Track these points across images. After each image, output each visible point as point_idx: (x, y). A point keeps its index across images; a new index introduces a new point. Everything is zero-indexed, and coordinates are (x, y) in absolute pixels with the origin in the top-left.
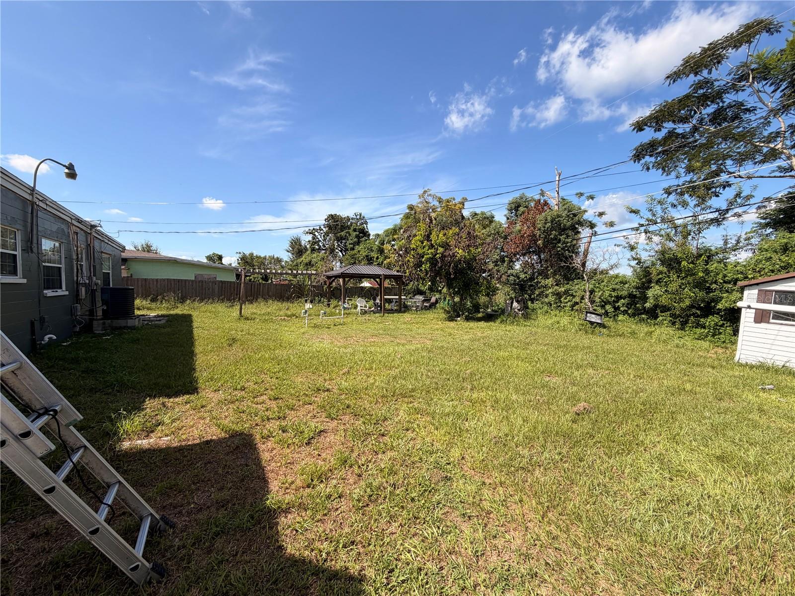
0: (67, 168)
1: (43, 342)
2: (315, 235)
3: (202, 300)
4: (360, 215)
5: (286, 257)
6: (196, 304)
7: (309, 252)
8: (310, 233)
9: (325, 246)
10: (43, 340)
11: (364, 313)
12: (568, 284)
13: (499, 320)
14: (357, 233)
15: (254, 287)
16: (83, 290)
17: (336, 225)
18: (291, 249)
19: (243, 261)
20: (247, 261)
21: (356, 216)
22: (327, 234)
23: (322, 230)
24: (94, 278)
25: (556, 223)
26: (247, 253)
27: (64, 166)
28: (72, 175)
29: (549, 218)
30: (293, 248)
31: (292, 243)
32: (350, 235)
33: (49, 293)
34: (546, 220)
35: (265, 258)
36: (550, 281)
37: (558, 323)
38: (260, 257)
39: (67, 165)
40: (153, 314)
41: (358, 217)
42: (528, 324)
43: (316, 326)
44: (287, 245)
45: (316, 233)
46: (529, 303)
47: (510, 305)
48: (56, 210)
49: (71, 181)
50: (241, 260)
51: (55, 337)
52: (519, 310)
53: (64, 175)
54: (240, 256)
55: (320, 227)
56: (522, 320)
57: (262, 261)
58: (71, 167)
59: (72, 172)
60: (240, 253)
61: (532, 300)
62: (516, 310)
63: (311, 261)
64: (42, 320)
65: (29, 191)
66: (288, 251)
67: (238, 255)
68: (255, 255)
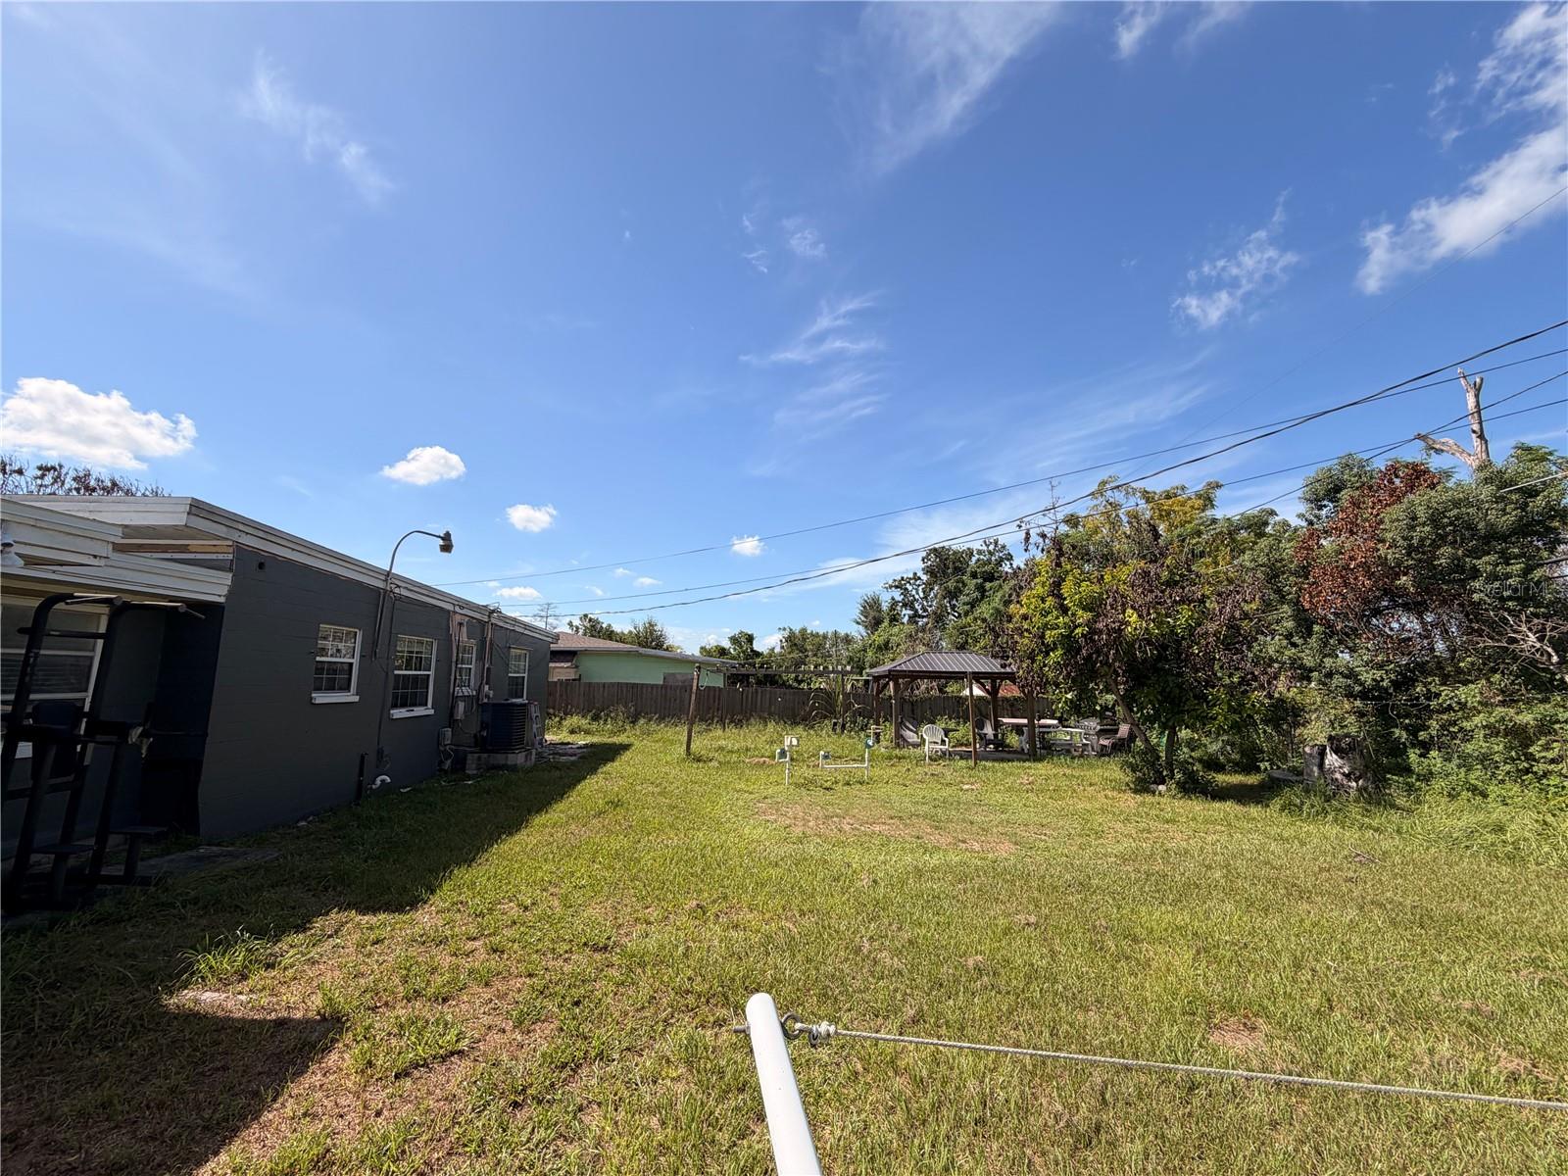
0: (443, 539)
1: (374, 787)
2: (906, 589)
3: (661, 719)
4: (996, 542)
5: (857, 632)
6: (653, 726)
7: (886, 623)
8: (897, 587)
9: (925, 610)
10: (374, 782)
11: (936, 758)
12: (1545, 700)
13: (1276, 804)
14: (980, 581)
15: (747, 697)
16: (461, 706)
17: (945, 565)
18: (863, 618)
19: (790, 644)
20: (797, 642)
21: (988, 546)
22: (929, 586)
23: (919, 578)
24: (487, 687)
25: (1451, 524)
26: (797, 628)
27: (439, 537)
28: (447, 547)
29: (1422, 514)
30: (866, 617)
31: (864, 607)
32: (965, 585)
33: (399, 713)
34: (1414, 518)
35: (825, 637)
36: (1469, 693)
37: (1500, 829)
38: (817, 635)
39: (442, 535)
40: (582, 740)
41: (991, 547)
42: (1375, 824)
43: (807, 784)
44: (856, 612)
45: (908, 586)
46: (1413, 756)
47: (1317, 761)
48: (428, 596)
49: (446, 554)
50: (786, 641)
51: (389, 780)
52: (1347, 776)
53: (438, 549)
54: (786, 634)
55: (915, 574)
56: (1355, 811)
57: (820, 641)
58: (447, 537)
59: (447, 543)
60: (784, 629)
61: (1425, 747)
62: (1338, 776)
63: (888, 642)
64: (380, 753)
65: (383, 578)
66: (858, 623)
67: (782, 632)
68: (809, 632)
